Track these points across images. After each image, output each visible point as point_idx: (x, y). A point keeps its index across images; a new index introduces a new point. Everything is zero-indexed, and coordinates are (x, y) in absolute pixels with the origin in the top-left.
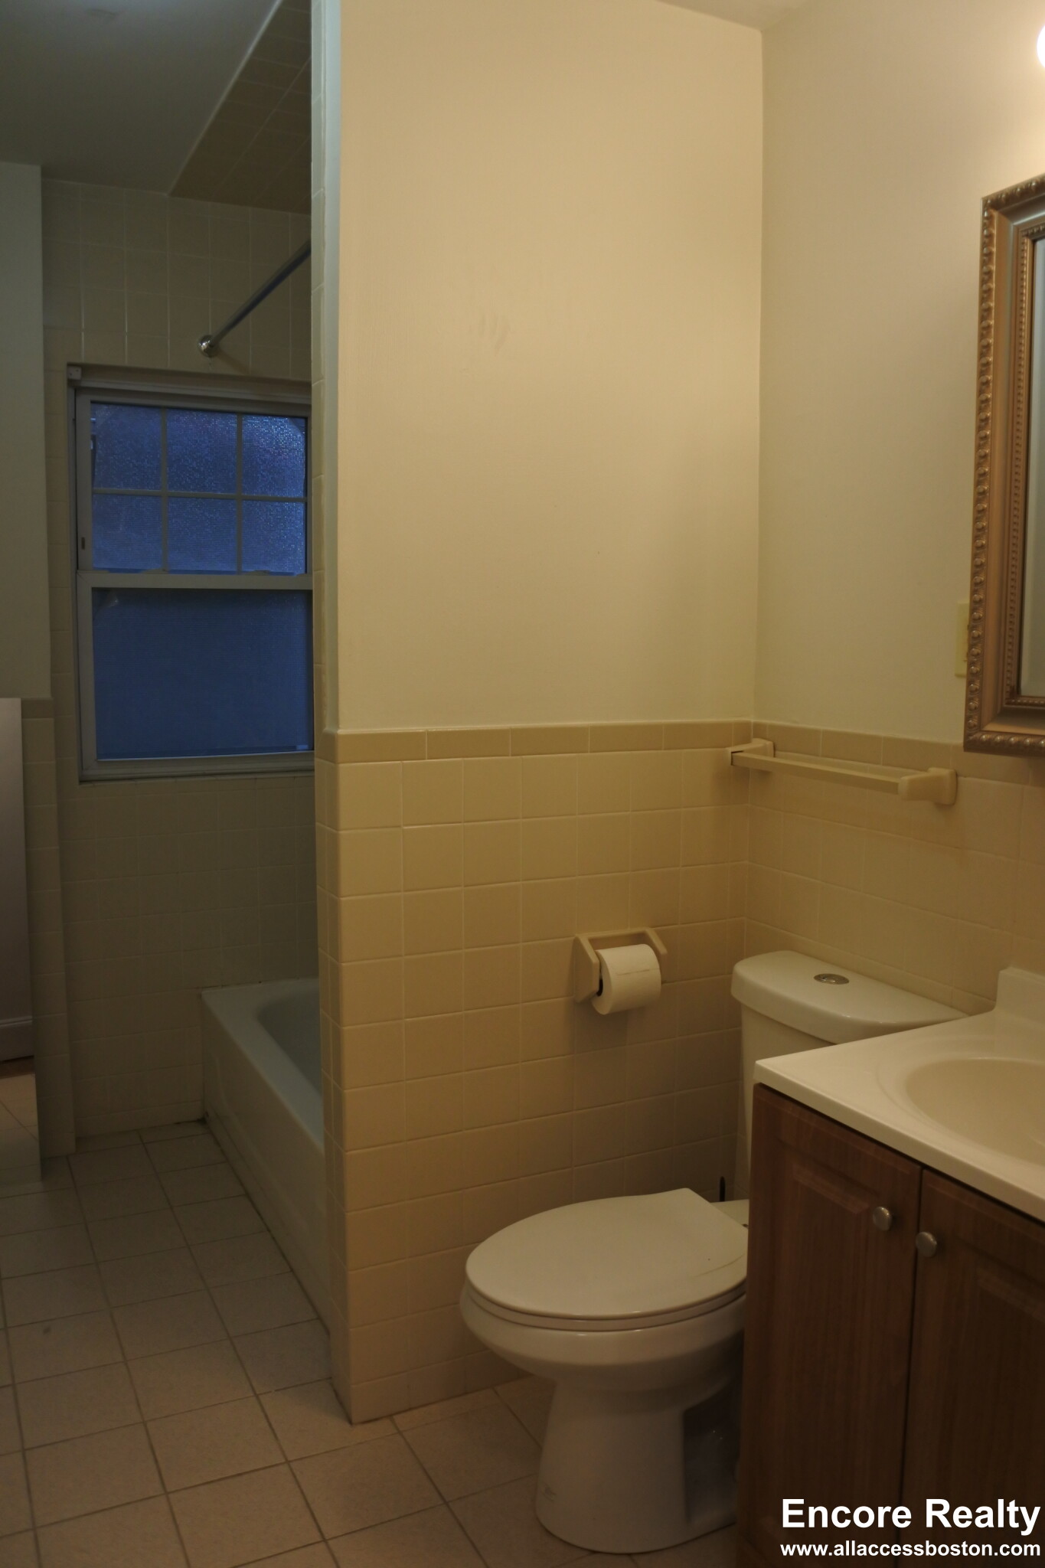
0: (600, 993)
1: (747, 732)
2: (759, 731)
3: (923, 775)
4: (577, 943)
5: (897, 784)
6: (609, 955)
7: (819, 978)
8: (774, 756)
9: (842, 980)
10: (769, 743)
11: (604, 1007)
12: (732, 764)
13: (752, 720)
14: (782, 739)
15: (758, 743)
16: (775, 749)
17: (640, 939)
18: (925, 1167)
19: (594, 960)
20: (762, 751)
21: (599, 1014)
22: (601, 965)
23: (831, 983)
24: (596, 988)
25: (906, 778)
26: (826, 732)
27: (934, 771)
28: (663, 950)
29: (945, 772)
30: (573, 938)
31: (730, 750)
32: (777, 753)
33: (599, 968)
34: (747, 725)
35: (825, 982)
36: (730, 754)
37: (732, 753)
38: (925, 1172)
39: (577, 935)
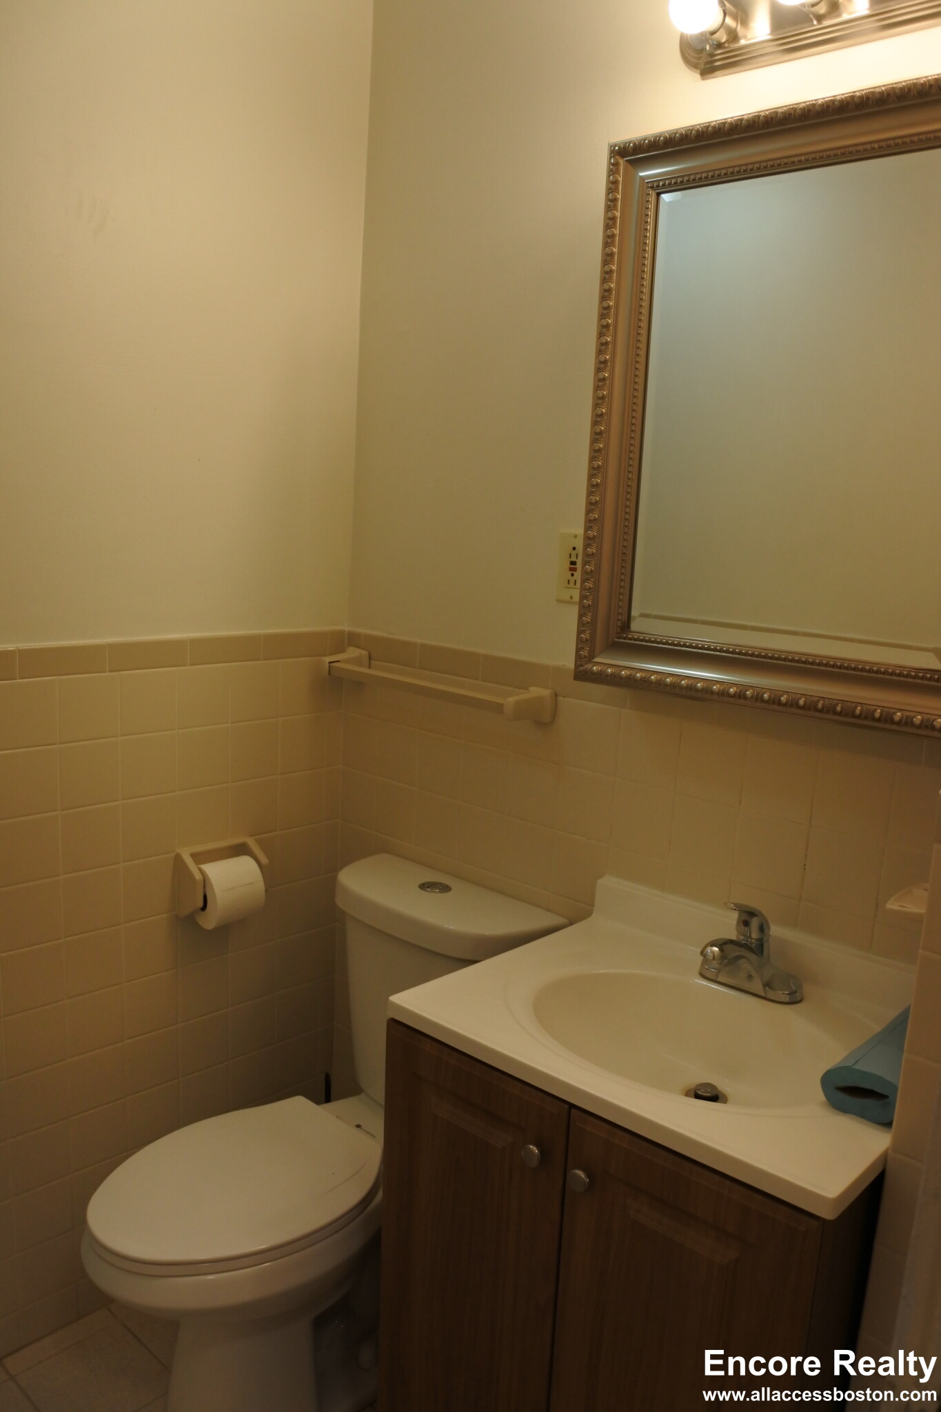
0: (204, 908)
1: (343, 641)
2: (352, 639)
3: (523, 696)
4: (178, 859)
5: (502, 705)
6: (213, 869)
7: (423, 886)
8: (369, 667)
9: (445, 888)
10: (364, 653)
11: (209, 921)
12: (329, 674)
13: (346, 628)
14: (378, 650)
15: (352, 652)
16: (370, 659)
17: (240, 850)
18: (572, 1106)
19: (198, 876)
20: (357, 661)
21: (205, 930)
22: (205, 880)
23: (435, 892)
24: (201, 904)
25: (512, 700)
26: (423, 646)
27: (535, 692)
28: (264, 860)
29: (545, 692)
30: (174, 854)
31: (327, 659)
32: (372, 662)
33: (202, 886)
34: (341, 633)
35: (429, 892)
36: (327, 664)
37: (330, 663)
38: (573, 1111)
39: (178, 851)
